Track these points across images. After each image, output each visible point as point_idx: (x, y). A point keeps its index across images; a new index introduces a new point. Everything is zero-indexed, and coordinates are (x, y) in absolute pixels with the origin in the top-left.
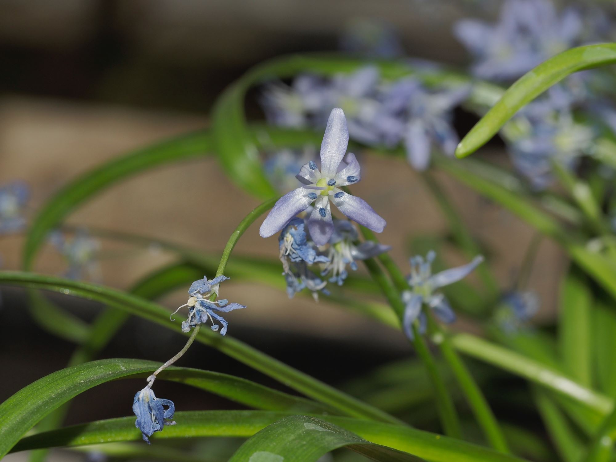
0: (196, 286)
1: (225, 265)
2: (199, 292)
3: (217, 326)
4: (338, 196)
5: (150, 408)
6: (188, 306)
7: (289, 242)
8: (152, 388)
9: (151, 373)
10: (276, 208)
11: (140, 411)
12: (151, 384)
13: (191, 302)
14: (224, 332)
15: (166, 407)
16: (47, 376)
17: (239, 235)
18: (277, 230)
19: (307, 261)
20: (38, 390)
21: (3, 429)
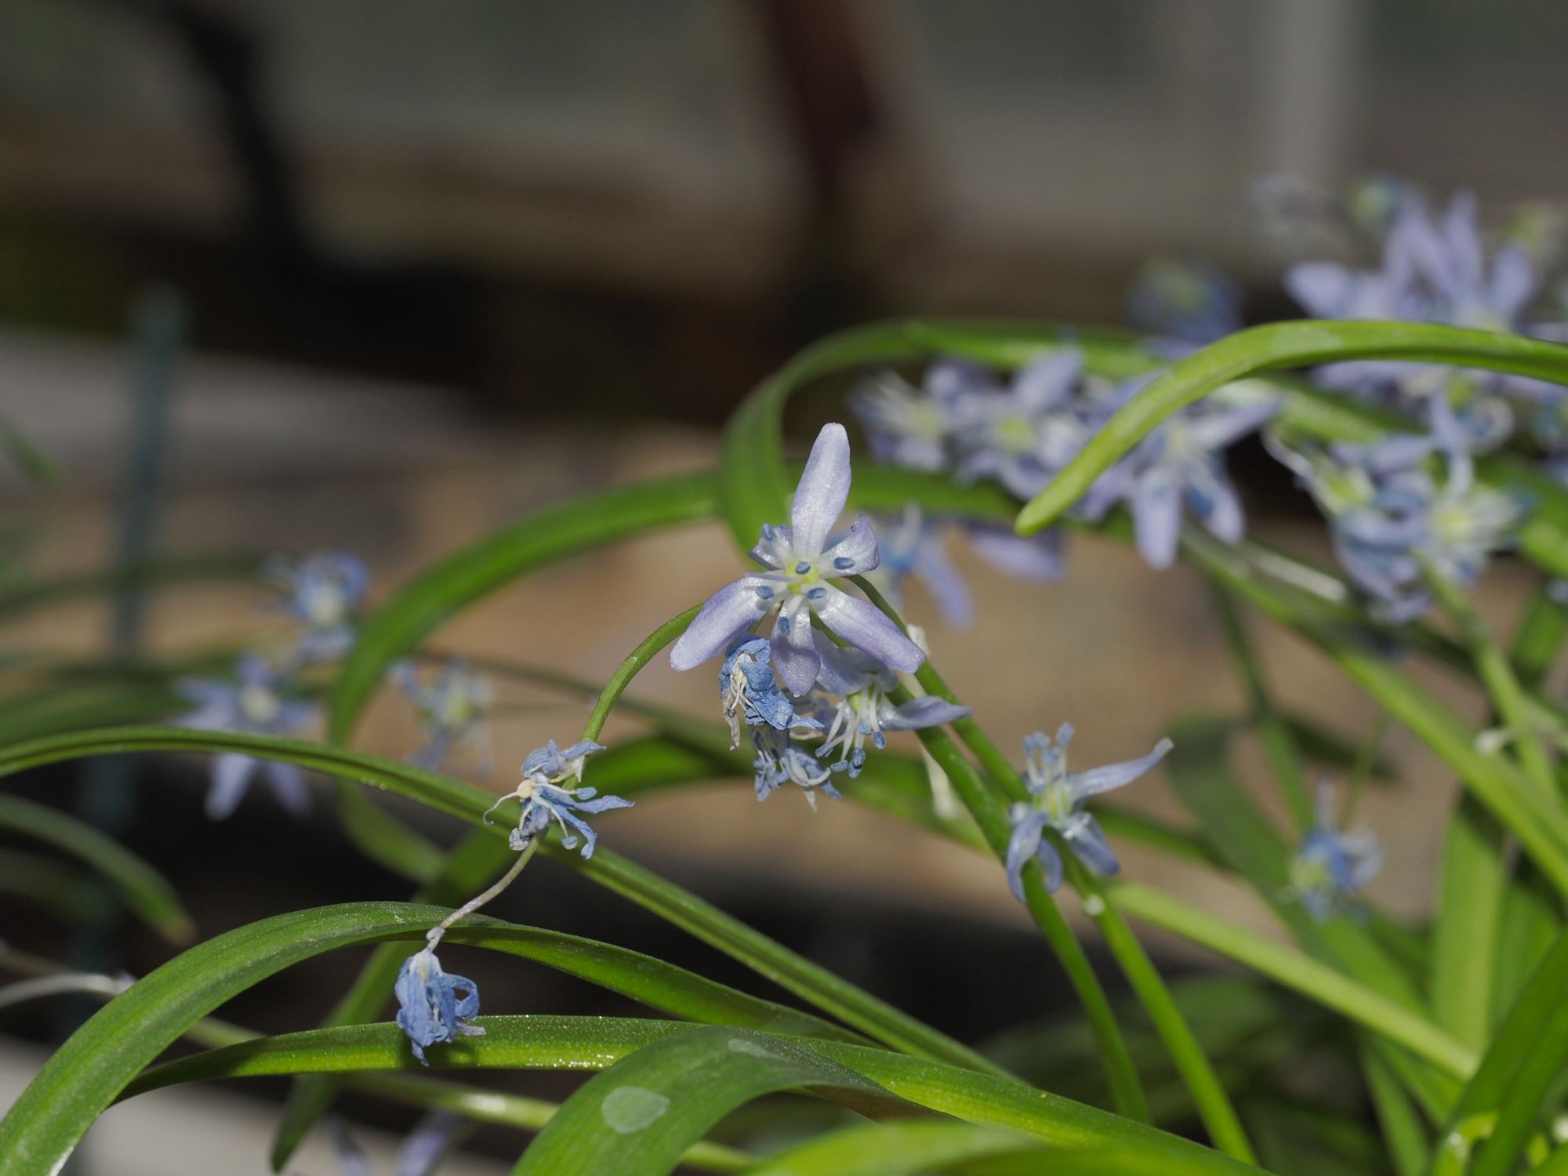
0: (536, 758)
1: (600, 721)
2: (540, 770)
3: (574, 838)
4: (813, 596)
5: (429, 992)
6: (518, 798)
7: (739, 683)
8: (436, 952)
9: (438, 923)
10: (704, 613)
11: (409, 995)
12: (433, 944)
13: (523, 790)
14: (588, 851)
15: (460, 994)
16: (243, 928)
17: (636, 664)
18: (704, 657)
19: (773, 723)
20: (223, 951)
21: (143, 1023)
